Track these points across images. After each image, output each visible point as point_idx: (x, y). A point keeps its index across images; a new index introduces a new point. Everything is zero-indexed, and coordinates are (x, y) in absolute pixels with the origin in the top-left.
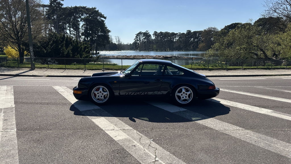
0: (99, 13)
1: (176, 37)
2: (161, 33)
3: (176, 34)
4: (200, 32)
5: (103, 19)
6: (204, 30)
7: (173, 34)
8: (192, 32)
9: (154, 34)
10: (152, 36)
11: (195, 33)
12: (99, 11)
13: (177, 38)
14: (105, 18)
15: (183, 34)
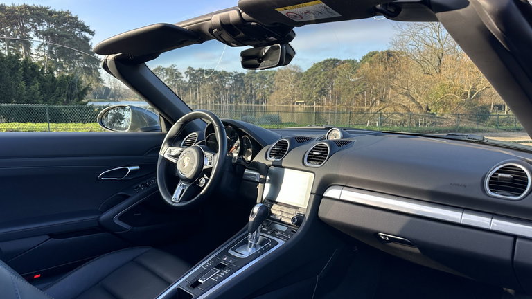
0: (78, 21)
2: (201, 70)
3: (229, 75)
5: (87, 35)
7: (224, 74)
9: (187, 72)
10: (184, 75)
12: (79, 19)
13: (231, 82)
14: (92, 33)
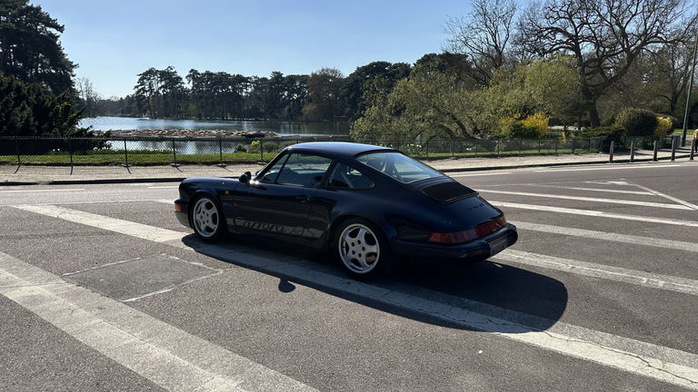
0: (41, 14)
1: (247, 86)
2: (208, 73)
3: (245, 80)
4: (304, 79)
5: (54, 31)
6: (312, 74)
7: (240, 79)
8: (284, 76)
9: (189, 76)
10: (185, 80)
11: (292, 79)
12: (42, 11)
13: (250, 90)
14: (61, 29)
15: (265, 79)
